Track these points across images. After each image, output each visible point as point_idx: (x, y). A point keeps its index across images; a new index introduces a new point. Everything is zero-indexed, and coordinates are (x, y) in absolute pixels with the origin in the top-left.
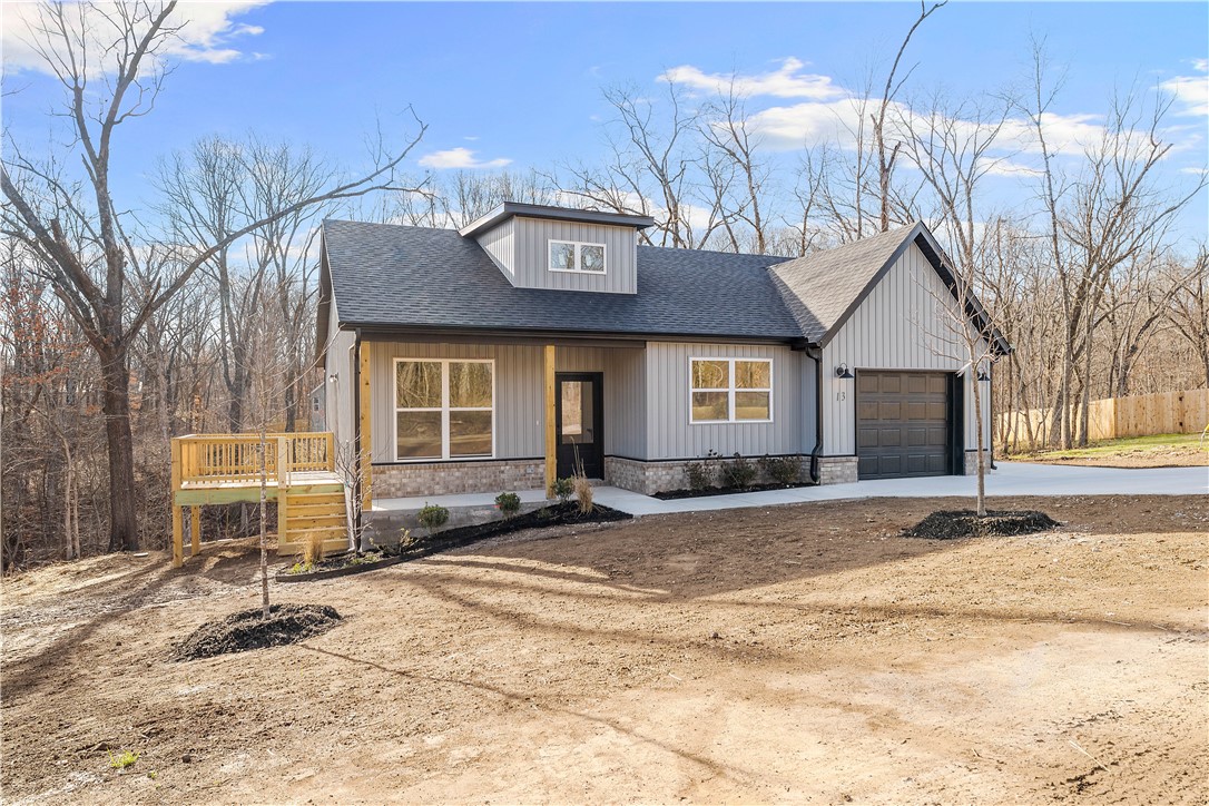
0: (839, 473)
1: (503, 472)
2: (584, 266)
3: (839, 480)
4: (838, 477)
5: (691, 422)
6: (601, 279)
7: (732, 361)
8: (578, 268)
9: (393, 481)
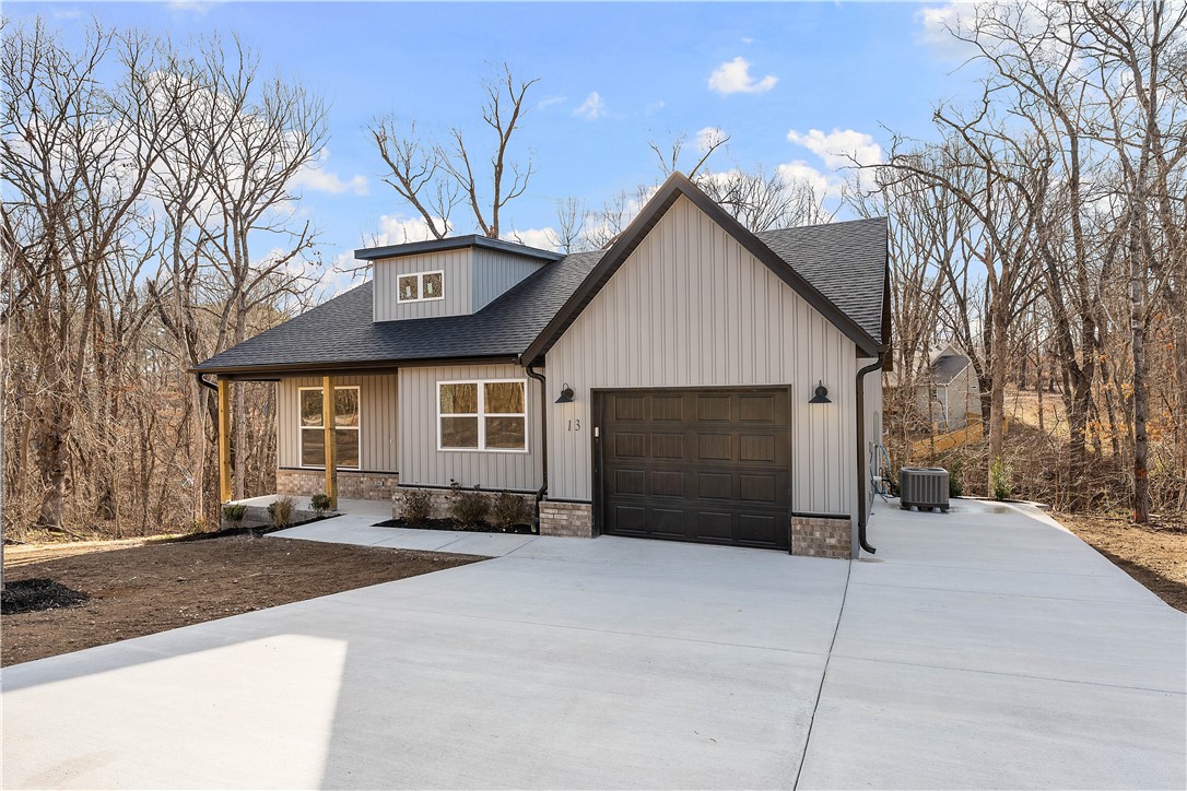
0: (564, 523)
1: (362, 482)
2: (426, 294)
3: (565, 532)
4: (563, 527)
5: (439, 449)
6: (442, 304)
7: (481, 385)
8: (420, 297)
9: (296, 482)
